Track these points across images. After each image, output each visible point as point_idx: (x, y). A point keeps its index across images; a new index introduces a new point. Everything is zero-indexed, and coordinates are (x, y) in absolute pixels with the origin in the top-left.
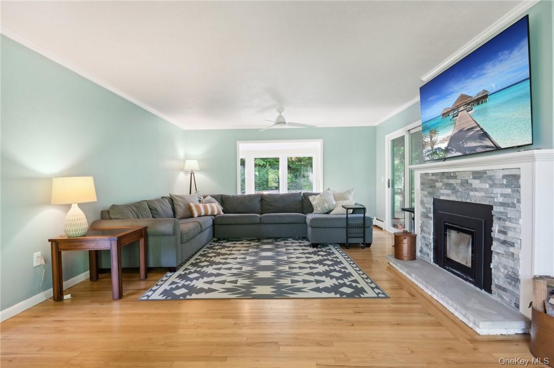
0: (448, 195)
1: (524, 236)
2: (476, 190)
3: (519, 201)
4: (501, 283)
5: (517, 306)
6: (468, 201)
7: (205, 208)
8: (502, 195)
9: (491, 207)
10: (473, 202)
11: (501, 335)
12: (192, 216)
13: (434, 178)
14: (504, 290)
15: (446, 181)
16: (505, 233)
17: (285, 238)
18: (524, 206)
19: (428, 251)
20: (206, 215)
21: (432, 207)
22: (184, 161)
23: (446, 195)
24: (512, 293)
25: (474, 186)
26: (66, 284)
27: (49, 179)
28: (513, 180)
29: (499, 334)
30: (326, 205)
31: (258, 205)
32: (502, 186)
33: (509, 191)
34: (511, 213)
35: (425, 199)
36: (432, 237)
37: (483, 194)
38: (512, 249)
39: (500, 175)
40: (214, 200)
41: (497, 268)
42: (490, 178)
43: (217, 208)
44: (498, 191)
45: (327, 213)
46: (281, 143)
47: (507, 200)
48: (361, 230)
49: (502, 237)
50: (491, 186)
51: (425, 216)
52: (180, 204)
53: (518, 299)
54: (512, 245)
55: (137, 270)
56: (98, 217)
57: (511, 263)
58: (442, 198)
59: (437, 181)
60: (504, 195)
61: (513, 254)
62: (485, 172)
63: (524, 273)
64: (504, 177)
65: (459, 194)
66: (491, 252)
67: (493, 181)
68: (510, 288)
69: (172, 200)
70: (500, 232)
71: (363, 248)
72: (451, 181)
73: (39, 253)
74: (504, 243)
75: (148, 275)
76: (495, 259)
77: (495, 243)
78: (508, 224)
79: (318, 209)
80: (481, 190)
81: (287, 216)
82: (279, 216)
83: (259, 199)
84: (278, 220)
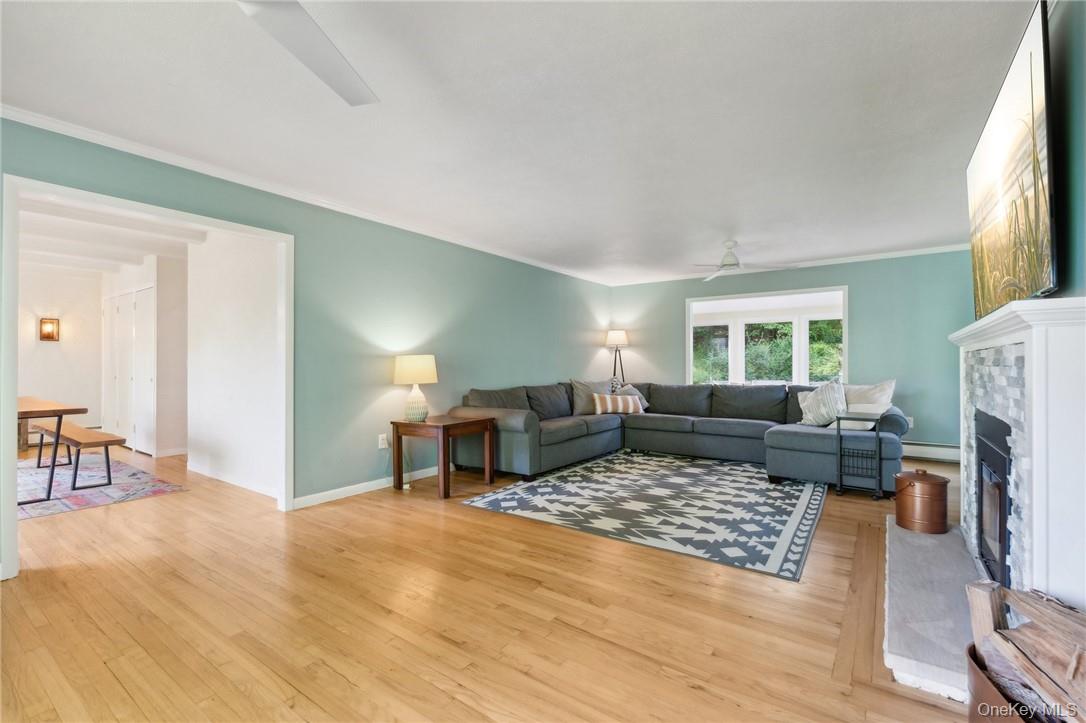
2: (998, 390)
7: (615, 402)
8: (1013, 402)
11: (949, 698)
12: (594, 413)
13: (973, 362)
15: (980, 368)
16: (1017, 488)
17: (738, 462)
19: (970, 520)
20: (615, 413)
21: (973, 425)
22: (606, 332)
23: (980, 399)
25: (994, 379)
26: (406, 477)
27: (392, 357)
29: (945, 694)
30: (823, 411)
31: (703, 402)
32: (1013, 382)
33: (1018, 392)
35: (968, 408)
37: (1002, 400)
38: (1021, 526)
39: (1012, 358)
40: (635, 391)
42: (1006, 362)
43: (635, 404)
44: (1011, 392)
45: (826, 426)
46: (769, 298)
47: (1017, 414)
48: (875, 463)
49: (1016, 497)
50: (1007, 381)
51: (968, 442)
52: (581, 394)
54: (1020, 516)
55: (481, 471)
56: (460, 402)
58: (978, 406)
59: (975, 370)
60: (1016, 404)
62: (1001, 351)
64: (1016, 362)
65: (988, 400)
67: (1008, 370)
69: (572, 389)
71: (879, 498)
72: (983, 370)
73: (384, 436)
74: (1016, 509)
75: (495, 479)
79: (809, 417)
80: (1001, 390)
81: (739, 423)
82: (724, 423)
83: (707, 393)
84: (722, 430)
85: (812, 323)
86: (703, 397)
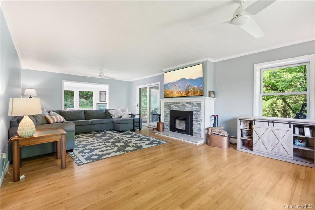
0: (176, 109)
1: (203, 119)
2: (187, 107)
3: (201, 110)
4: (196, 132)
5: (201, 137)
6: (184, 110)
7: (57, 118)
8: (196, 108)
9: (192, 112)
10: (186, 111)
12: (50, 123)
13: (170, 103)
14: (197, 133)
15: (175, 104)
16: (196, 118)
18: (202, 111)
19: (167, 128)
20: (58, 122)
21: (169, 113)
23: (175, 109)
24: (199, 134)
25: (186, 106)
28: (199, 105)
32: (196, 106)
33: (198, 107)
34: (198, 113)
35: (166, 110)
36: (169, 123)
37: (190, 108)
38: (199, 122)
39: (195, 103)
40: (56, 114)
41: (195, 128)
42: (192, 104)
43: (62, 118)
44: (195, 107)
45: (120, 118)
47: (197, 110)
49: (196, 120)
50: (192, 106)
51: (166, 116)
52: (39, 116)
53: (201, 135)
54: (199, 121)
57: (199, 126)
58: (174, 110)
59: (172, 105)
60: (196, 109)
61: (199, 124)
62: (190, 102)
63: (203, 128)
64: (196, 104)
65: (181, 109)
66: (192, 124)
67: (193, 105)
68: (198, 132)
70: (195, 118)
72: (178, 105)
74: (197, 121)
76: (194, 126)
77: (193, 122)
78: (198, 116)
79: (115, 116)
80: (189, 107)
82: (101, 120)
83: (83, 112)
84: (100, 122)
85: (80, 92)
86: (83, 114)
